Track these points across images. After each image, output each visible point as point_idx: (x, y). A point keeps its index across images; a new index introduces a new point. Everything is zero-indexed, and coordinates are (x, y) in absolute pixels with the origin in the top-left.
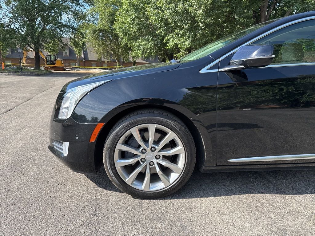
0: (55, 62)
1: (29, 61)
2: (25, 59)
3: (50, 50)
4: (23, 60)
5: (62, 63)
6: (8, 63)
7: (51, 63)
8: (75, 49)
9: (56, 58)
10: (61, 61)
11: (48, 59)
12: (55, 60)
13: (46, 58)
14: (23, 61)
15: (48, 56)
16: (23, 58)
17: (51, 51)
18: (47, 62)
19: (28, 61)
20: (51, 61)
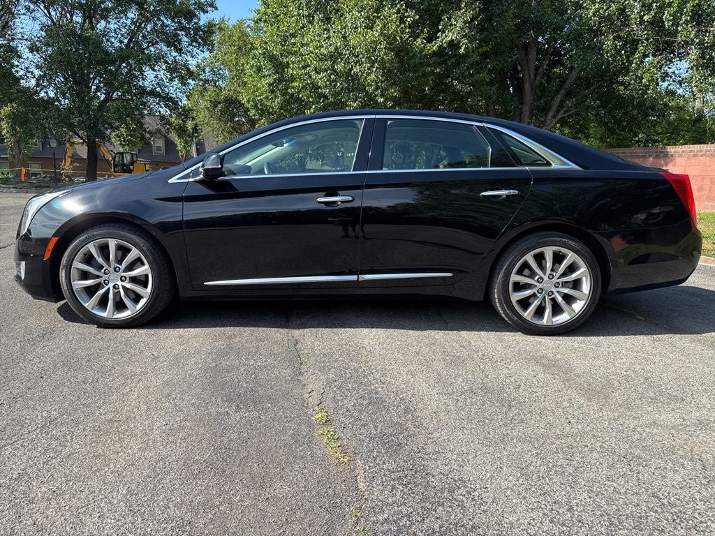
0: (131, 167)
1: (78, 165)
2: (69, 160)
3: (124, 141)
4: (65, 162)
5: (147, 168)
6: (35, 169)
7: (123, 168)
8: (177, 141)
9: (135, 159)
10: (145, 164)
11: (117, 159)
12: (132, 163)
13: (114, 159)
14: (64, 165)
15: (118, 155)
16: (65, 159)
17: (125, 145)
18: (116, 166)
19: (76, 164)
20: (123, 165)
